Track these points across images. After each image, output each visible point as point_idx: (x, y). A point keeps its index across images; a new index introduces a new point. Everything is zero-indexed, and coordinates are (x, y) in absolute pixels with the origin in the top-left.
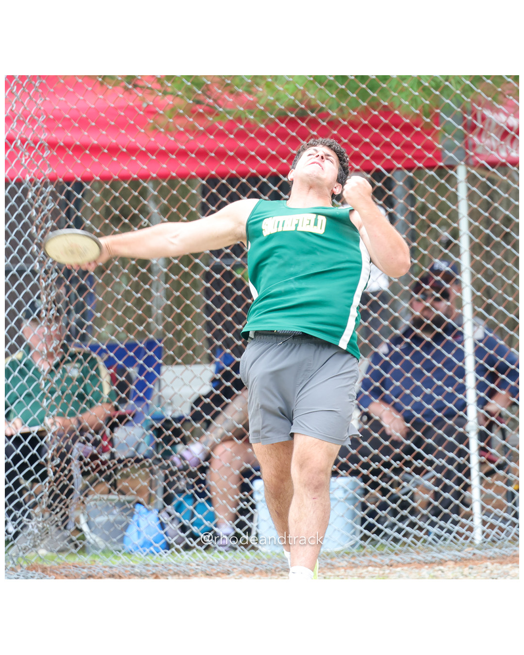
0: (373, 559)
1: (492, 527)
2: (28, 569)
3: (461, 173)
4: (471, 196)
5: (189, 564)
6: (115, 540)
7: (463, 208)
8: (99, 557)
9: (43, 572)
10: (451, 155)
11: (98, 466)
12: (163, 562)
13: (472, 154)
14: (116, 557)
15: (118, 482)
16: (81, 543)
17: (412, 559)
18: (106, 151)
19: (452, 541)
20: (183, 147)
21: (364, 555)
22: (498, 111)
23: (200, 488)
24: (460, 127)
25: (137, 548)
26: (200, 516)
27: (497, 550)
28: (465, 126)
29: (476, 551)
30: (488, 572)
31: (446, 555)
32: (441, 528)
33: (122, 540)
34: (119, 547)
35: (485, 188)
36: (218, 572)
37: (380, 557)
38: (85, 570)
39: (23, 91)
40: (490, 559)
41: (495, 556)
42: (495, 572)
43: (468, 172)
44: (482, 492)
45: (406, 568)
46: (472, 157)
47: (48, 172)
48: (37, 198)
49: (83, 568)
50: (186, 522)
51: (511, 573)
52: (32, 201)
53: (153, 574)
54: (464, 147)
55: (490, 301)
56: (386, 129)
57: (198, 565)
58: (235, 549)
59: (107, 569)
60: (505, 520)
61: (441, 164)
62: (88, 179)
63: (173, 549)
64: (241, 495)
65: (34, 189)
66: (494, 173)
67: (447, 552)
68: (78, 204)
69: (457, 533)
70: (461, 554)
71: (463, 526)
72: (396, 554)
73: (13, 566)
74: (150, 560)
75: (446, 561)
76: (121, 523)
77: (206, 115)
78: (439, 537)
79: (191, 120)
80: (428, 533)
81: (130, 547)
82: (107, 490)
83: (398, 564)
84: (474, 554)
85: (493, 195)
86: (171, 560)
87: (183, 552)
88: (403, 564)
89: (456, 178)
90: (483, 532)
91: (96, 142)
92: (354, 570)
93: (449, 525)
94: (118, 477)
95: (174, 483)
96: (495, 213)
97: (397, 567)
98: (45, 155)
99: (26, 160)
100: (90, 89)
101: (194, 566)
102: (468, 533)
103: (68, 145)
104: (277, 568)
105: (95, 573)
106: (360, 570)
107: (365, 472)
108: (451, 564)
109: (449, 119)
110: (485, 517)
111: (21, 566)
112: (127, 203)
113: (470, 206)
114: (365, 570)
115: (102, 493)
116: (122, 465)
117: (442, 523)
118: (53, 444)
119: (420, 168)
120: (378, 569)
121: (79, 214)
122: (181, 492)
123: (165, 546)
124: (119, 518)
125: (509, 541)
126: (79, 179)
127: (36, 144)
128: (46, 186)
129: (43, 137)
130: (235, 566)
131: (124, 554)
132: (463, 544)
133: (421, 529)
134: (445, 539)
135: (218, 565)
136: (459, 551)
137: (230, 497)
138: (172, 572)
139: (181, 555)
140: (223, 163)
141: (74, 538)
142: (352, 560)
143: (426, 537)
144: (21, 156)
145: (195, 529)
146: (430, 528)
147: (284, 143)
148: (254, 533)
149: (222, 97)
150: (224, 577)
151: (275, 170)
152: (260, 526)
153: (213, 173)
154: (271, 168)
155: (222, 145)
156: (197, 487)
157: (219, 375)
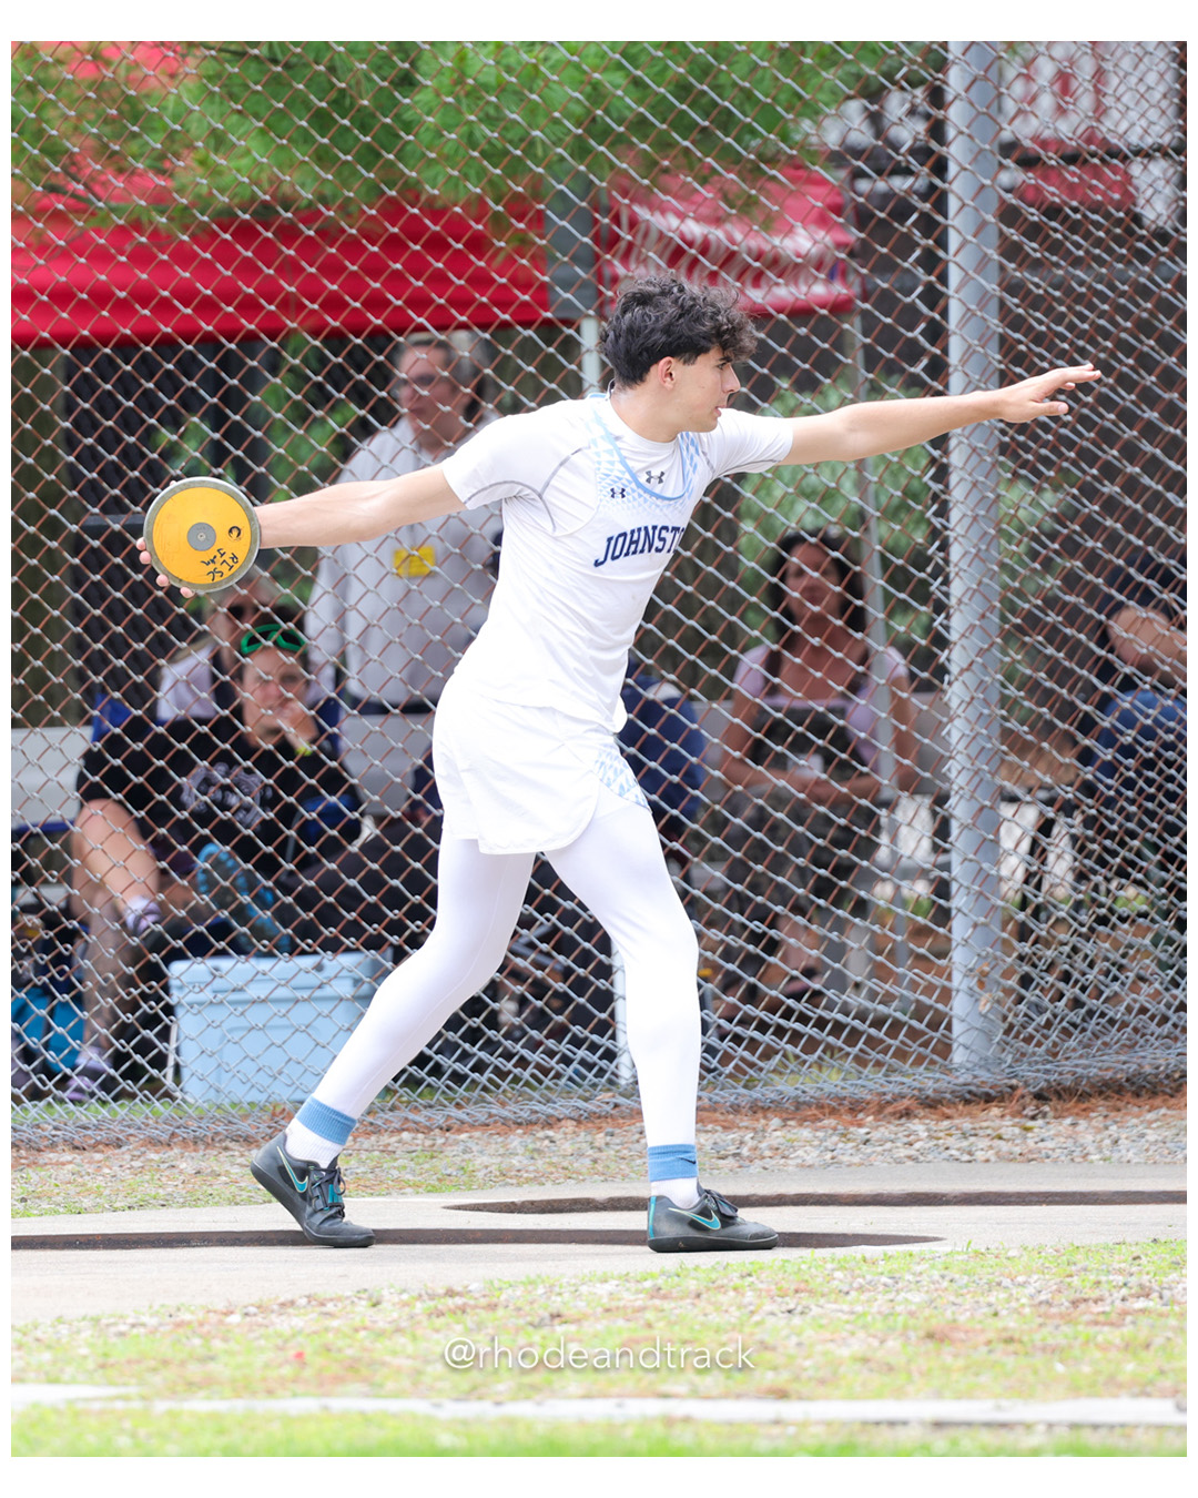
0: (411, 1116)
3: (589, 334)
5: (38, 1126)
10: (568, 296)
13: (610, 294)
17: (490, 1115)
19: (570, 1079)
20: (24, 282)
21: (393, 1109)
22: (663, 209)
23: (61, 973)
24: (586, 240)
26: (60, 1030)
28: (596, 239)
29: (620, 1100)
31: (561, 1107)
32: (551, 1054)
36: (98, 1143)
37: (425, 1112)
45: (477, 1134)
50: (34, 1042)
54: (594, 280)
56: (437, 245)
57: (56, 1128)
58: (133, 1096)
61: (549, 315)
64: (144, 987)
67: (563, 1102)
69: (583, 1062)
70: (590, 1106)
71: (593, 1048)
72: (458, 1106)
75: (559, 1120)
77: (71, 216)
78: (545, 1072)
79: (40, 226)
80: (523, 1063)
83: (462, 1126)
84: (616, 1106)
87: (28, 1104)
88: (472, 1126)
89: (579, 344)
92: (373, 1138)
93: (564, 1047)
97: (459, 1131)
101: (49, 1132)
102: (604, 1063)
104: (217, 1133)
106: (385, 1139)
107: (395, 939)
108: (570, 1124)
109: (564, 223)
114: (394, 1139)
117: (551, 1043)
119: (505, 324)
120: (420, 1136)
130: (132, 1131)
132: (594, 1086)
133: (508, 1056)
134: (558, 1076)
135: (97, 1128)
136: (586, 1100)
139: (24, 1109)
140: (105, 313)
143: (518, 1071)
145: (50, 1056)
146: (526, 1053)
147: (229, 273)
148: (171, 1062)
149: (103, 178)
150: (110, 1152)
151: (210, 328)
152: (183, 1050)
153: (86, 333)
154: (203, 324)
155: (103, 277)
156: (54, 971)
157: (99, 745)
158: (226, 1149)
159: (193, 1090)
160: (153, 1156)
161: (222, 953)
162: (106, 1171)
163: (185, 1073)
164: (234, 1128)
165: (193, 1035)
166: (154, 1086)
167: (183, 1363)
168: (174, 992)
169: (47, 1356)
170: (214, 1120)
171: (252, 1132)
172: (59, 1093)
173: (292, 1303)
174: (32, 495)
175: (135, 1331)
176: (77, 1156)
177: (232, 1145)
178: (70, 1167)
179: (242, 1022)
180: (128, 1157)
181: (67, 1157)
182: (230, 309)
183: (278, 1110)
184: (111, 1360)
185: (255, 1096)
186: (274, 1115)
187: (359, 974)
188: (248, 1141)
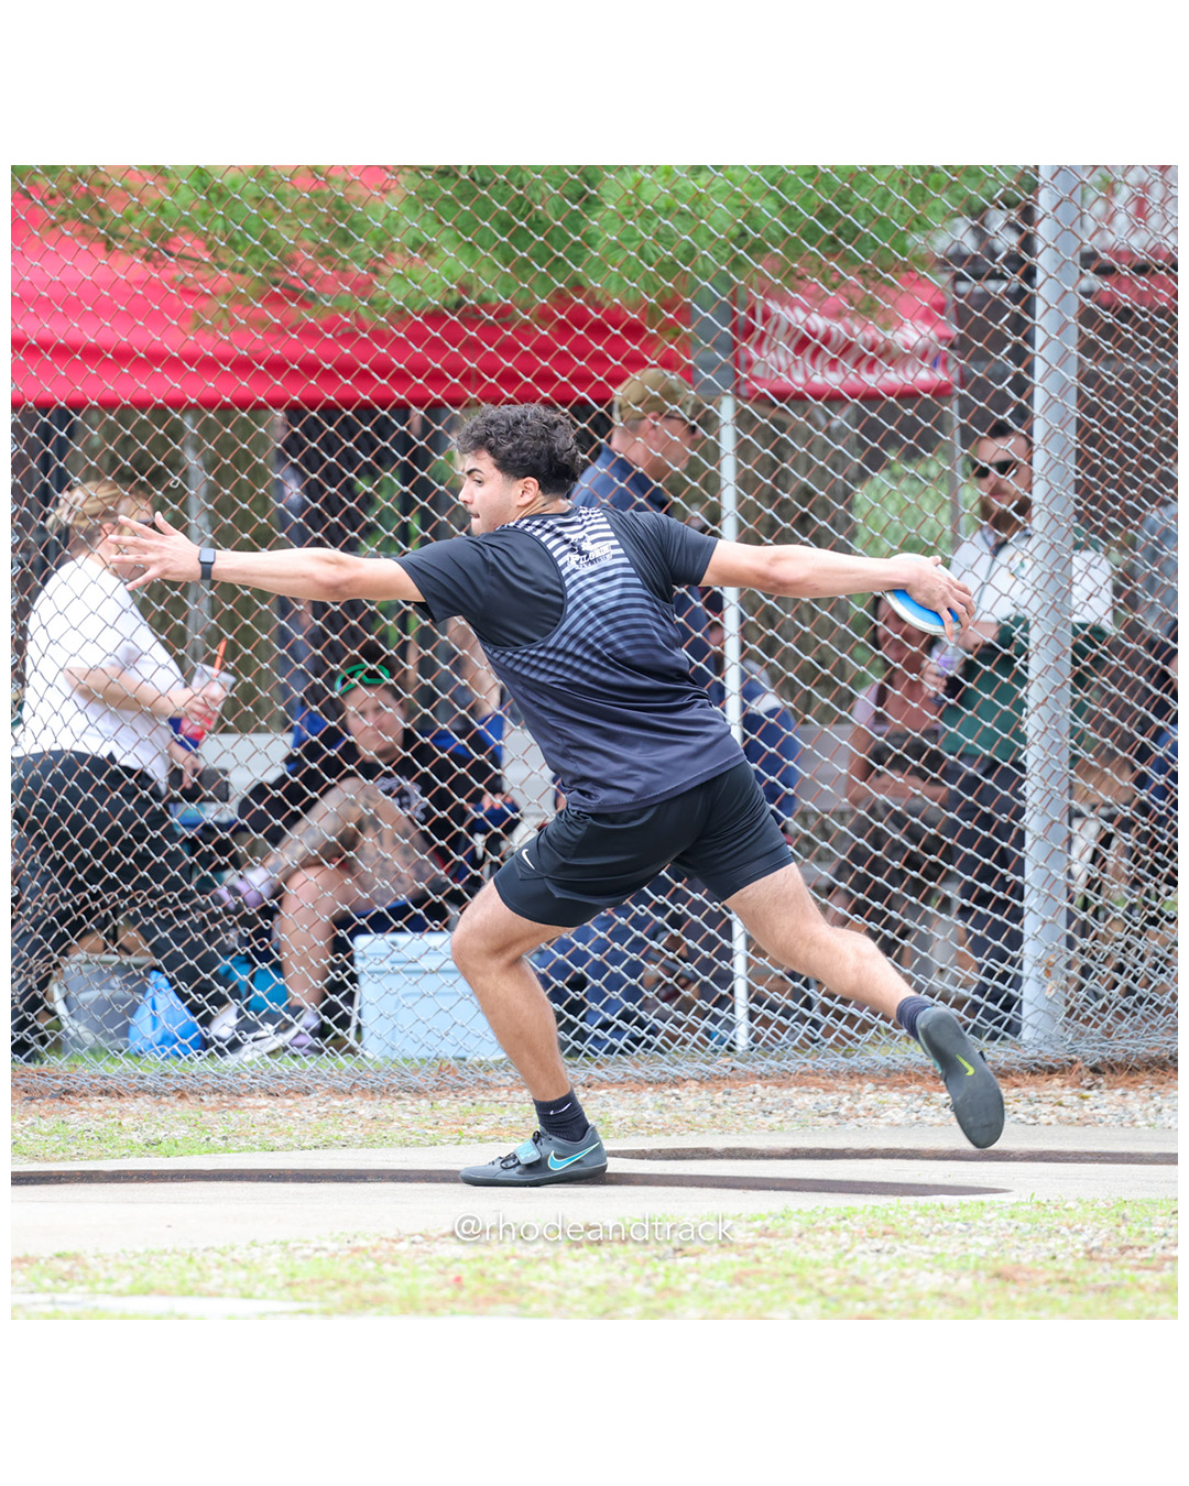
1: (766, 1022)
3: (726, 410)
4: (743, 450)
5: (239, 1075)
6: (112, 1031)
7: (728, 470)
8: (83, 1060)
10: (709, 376)
11: (85, 901)
12: (194, 1071)
13: (745, 376)
14: (113, 1060)
15: (120, 932)
16: (52, 1035)
17: (626, 1075)
18: (110, 356)
19: (695, 1045)
20: (245, 353)
22: (792, 304)
23: (262, 944)
24: (726, 329)
25: (151, 1046)
26: (259, 993)
27: (773, 1063)
28: (734, 329)
29: (737, 1064)
30: (757, 1100)
31: (686, 1069)
32: (679, 1023)
33: (125, 1031)
34: (120, 1044)
35: (767, 437)
36: (289, 1091)
38: (59, 1082)
40: (760, 1078)
41: (769, 1072)
42: (769, 1100)
43: (737, 407)
44: (749, 962)
45: (614, 1090)
46: (746, 381)
49: (56, 1078)
51: (796, 1103)
53: (177, 1090)
54: (731, 364)
55: (771, 632)
56: (598, 331)
57: (254, 1077)
58: (321, 1051)
59: (96, 1081)
60: (787, 1013)
62: (77, 406)
63: (212, 1049)
64: (332, 959)
66: (782, 409)
67: (687, 1065)
68: (62, 448)
69: (706, 1031)
70: (711, 1069)
71: (715, 1019)
72: (598, 1066)
74: (173, 1067)
75: (684, 1080)
76: (123, 1002)
77: (285, 299)
78: (674, 1038)
79: (259, 305)
80: (655, 1031)
81: (138, 1044)
82: (101, 946)
83: (602, 1083)
84: (733, 1069)
85: (781, 449)
86: (208, 1067)
88: (611, 1084)
89: (717, 418)
90: (751, 1031)
91: (93, 341)
93: (690, 1018)
94: (120, 921)
95: (216, 933)
96: (782, 479)
97: (599, 1088)
100: (84, 247)
101: (248, 1078)
102: (724, 1033)
103: (45, 345)
104: (391, 1085)
105: (76, 1087)
108: (694, 1084)
109: (707, 315)
110: (754, 1006)
112: (144, 447)
113: (739, 466)
115: (92, 951)
116: (126, 902)
117: (679, 1014)
121: (62, 464)
122: (227, 952)
123: (198, 1044)
124: (119, 994)
125: (795, 1048)
126: (63, 404)
130: (318, 1081)
131: (127, 1055)
132: (715, 1051)
134: (684, 1042)
135: (289, 1078)
136: (708, 1063)
137: (313, 962)
138: (209, 1088)
140: (313, 382)
141: (41, 1026)
143: (650, 1037)
146: (657, 1022)
147: (420, 350)
148: (354, 1024)
150: (299, 1098)
151: (403, 397)
152: (364, 1013)
153: (296, 398)
154: (397, 394)
155: (312, 351)
156: (255, 943)
157: (299, 750)
158: (399, 1098)
159: (372, 1048)
160: (336, 1102)
161: (400, 930)
162: (296, 1114)
163: (366, 1032)
164: (406, 1080)
165: (374, 1000)
166: (339, 1043)
167: (358, 1284)
168: (357, 962)
169: (242, 1274)
170: (390, 1073)
171: (422, 1084)
173: (453, 1234)
174: (246, 536)
175: (318, 1254)
176: (271, 1102)
177: (403, 1095)
178: (265, 1110)
179: (415, 989)
180: (315, 1103)
181: (263, 1101)
182: (420, 381)
183: (445, 1065)
184: (297, 1280)
185: (424, 1053)
186: (440, 1070)
188: (418, 1092)
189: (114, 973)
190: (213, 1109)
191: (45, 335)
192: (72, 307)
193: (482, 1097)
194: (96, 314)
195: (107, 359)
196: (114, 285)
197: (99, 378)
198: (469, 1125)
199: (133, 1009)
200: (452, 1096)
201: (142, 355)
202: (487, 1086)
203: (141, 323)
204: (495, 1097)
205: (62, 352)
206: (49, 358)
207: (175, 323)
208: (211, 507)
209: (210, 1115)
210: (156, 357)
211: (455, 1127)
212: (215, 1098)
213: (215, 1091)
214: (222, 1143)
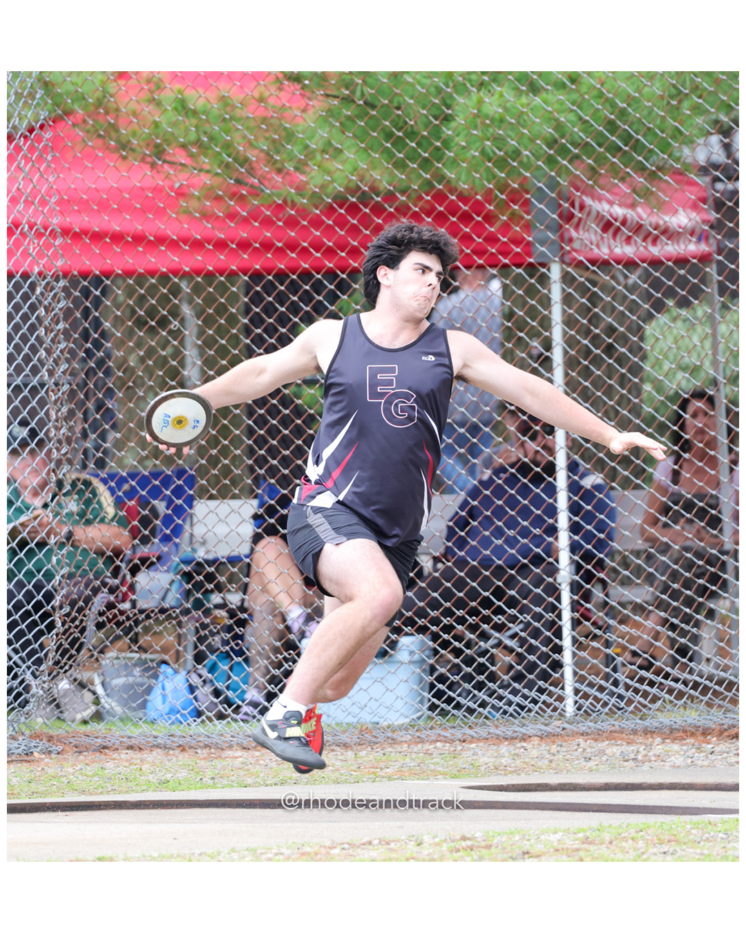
0: (442, 733)
1: (586, 696)
2: (31, 737)
3: (555, 272)
4: (567, 299)
5: (222, 735)
6: (134, 705)
7: (557, 313)
8: (115, 725)
9: (49, 741)
10: (543, 249)
11: (115, 616)
12: (191, 732)
13: (568, 248)
14: (135, 725)
15: (140, 637)
17: (489, 733)
18: (130, 239)
19: (537, 712)
20: (223, 236)
21: (432, 728)
22: (601, 199)
23: (237, 645)
24: (554, 216)
25: (162, 715)
26: (236, 678)
27: (591, 724)
28: (560, 216)
29: (566, 726)
30: (580, 750)
31: (531, 729)
32: (526, 697)
33: (144, 705)
34: (140, 714)
35: (583, 290)
37: (450, 731)
38: (99, 740)
39: (33, 166)
40: (583, 735)
41: (589, 731)
42: (589, 750)
43: (563, 270)
44: (574, 655)
45: (481, 744)
46: (569, 252)
47: (60, 263)
48: (46, 294)
49: (97, 738)
50: (220, 685)
51: (607, 752)
52: (40, 298)
53: (180, 746)
54: (559, 240)
56: (466, 218)
57: (232, 737)
59: (124, 740)
60: (601, 689)
61: (531, 260)
62: (108, 274)
63: (204, 717)
65: (44, 283)
66: (594, 272)
67: (532, 726)
68: (97, 303)
69: (544, 703)
70: (548, 729)
71: (551, 694)
72: (470, 727)
73: (14, 733)
74: (177, 730)
75: (530, 737)
76: (142, 685)
77: (250, 198)
78: (522, 708)
79: (232, 203)
80: (509, 703)
81: (152, 714)
82: (127, 647)
83: (473, 739)
84: (564, 729)
85: (593, 299)
86: (201, 729)
87: (216, 722)
88: (478, 740)
89: (549, 278)
90: (576, 702)
91: (118, 228)
92: (420, 746)
93: (533, 694)
94: (139, 629)
95: (206, 637)
96: (594, 320)
97: (471, 742)
98: (57, 243)
99: (34, 249)
100: (112, 164)
101: (229, 738)
102: (557, 703)
103: (85, 232)
105: (110, 744)
106: (427, 746)
107: (434, 628)
108: (536, 739)
109: (542, 206)
110: (578, 685)
111: (23, 734)
112: (154, 302)
113: (564, 311)
114: (432, 746)
115: (120, 650)
116: (143, 616)
117: (526, 691)
118: (62, 589)
119: (505, 266)
120: (448, 745)
121: (97, 314)
123: (194, 713)
124: (139, 680)
125: (607, 714)
126: (97, 273)
127: (46, 230)
128: (57, 280)
129: (55, 221)
131: (145, 722)
132: (551, 717)
136: (546, 725)
137: (273, 657)
138: (202, 744)
139: (214, 725)
140: (269, 255)
142: (418, 734)
144: (29, 244)
145: (230, 694)
146: (511, 697)
147: (343, 233)
149: (269, 176)
151: (331, 265)
153: (258, 267)
154: (327, 263)
155: (269, 234)
156: (233, 644)
158: (333, 750)
162: (262, 762)
164: (337, 738)
171: (349, 741)
172: (235, 716)
173: (370, 843)
174: (224, 362)
175: (277, 857)
176: (245, 754)
177: (336, 748)
178: (240, 759)
181: (239, 753)
182: (343, 254)
183: (364, 728)
185: (350, 719)
186: (361, 731)
187: (413, 648)
188: (346, 746)
189: (135, 665)
190: (204, 759)
191: (86, 225)
192: (104, 206)
193: (390, 749)
194: (119, 210)
195: (128, 242)
196: (131, 191)
197: (122, 254)
198: (381, 769)
199: (149, 690)
200: (369, 749)
201: (152, 238)
202: (394, 741)
203: (151, 216)
204: (399, 749)
205: (97, 237)
206: (88, 241)
207: (174, 215)
208: (199, 342)
209: (203, 763)
210: (161, 240)
211: (372, 770)
212: (206, 751)
213: (206, 746)
214: (211, 782)
